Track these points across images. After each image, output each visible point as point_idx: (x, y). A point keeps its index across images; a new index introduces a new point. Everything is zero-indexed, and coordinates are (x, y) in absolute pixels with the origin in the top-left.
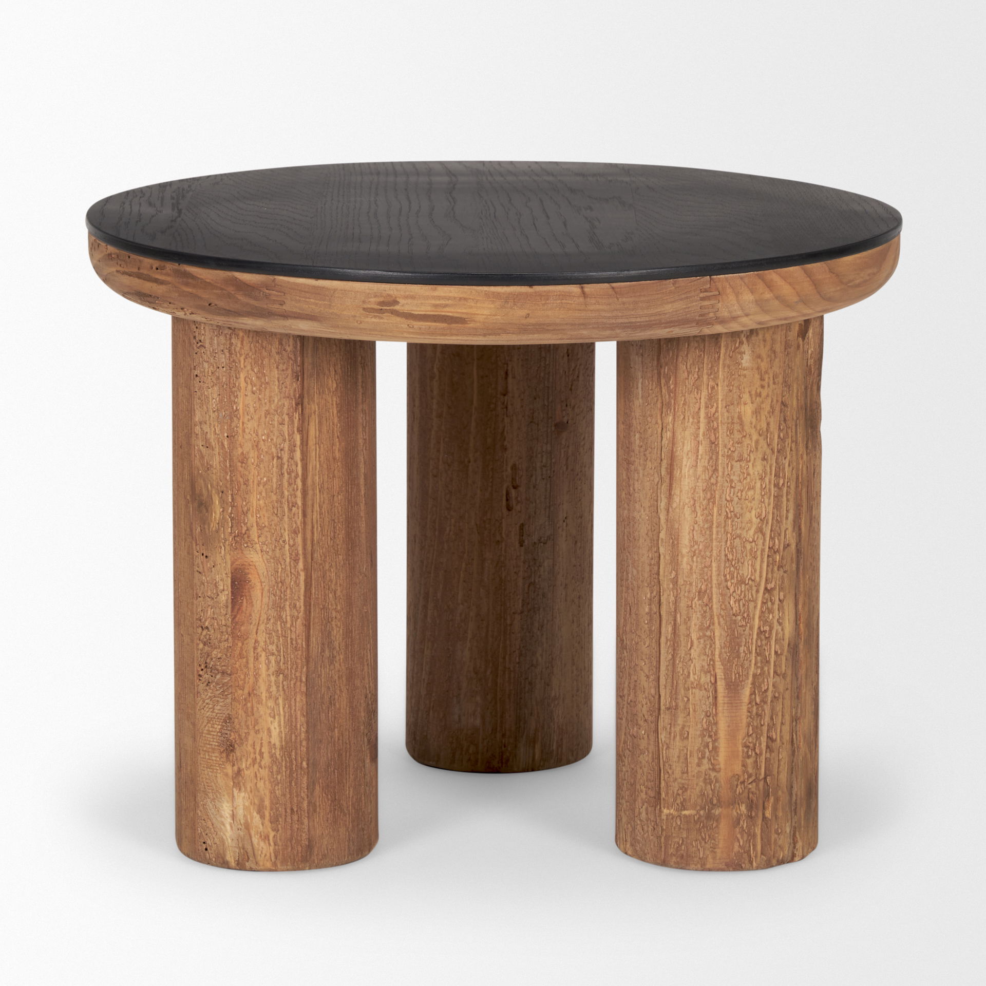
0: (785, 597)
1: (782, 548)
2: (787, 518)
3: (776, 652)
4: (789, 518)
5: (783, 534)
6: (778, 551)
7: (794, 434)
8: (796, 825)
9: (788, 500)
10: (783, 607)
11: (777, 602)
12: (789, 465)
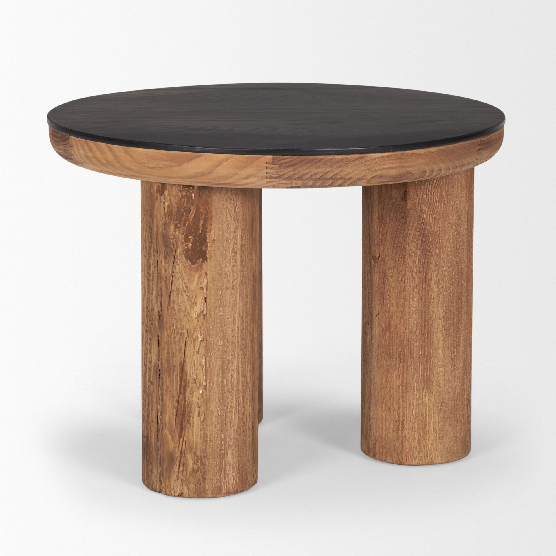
0: (152, 337)
1: (150, 311)
2: (152, 294)
3: (149, 368)
4: (153, 294)
5: (151, 302)
6: (149, 311)
7: (155, 247)
8: (161, 473)
9: (153, 284)
10: (151, 344)
11: (149, 340)
12: (153, 264)
